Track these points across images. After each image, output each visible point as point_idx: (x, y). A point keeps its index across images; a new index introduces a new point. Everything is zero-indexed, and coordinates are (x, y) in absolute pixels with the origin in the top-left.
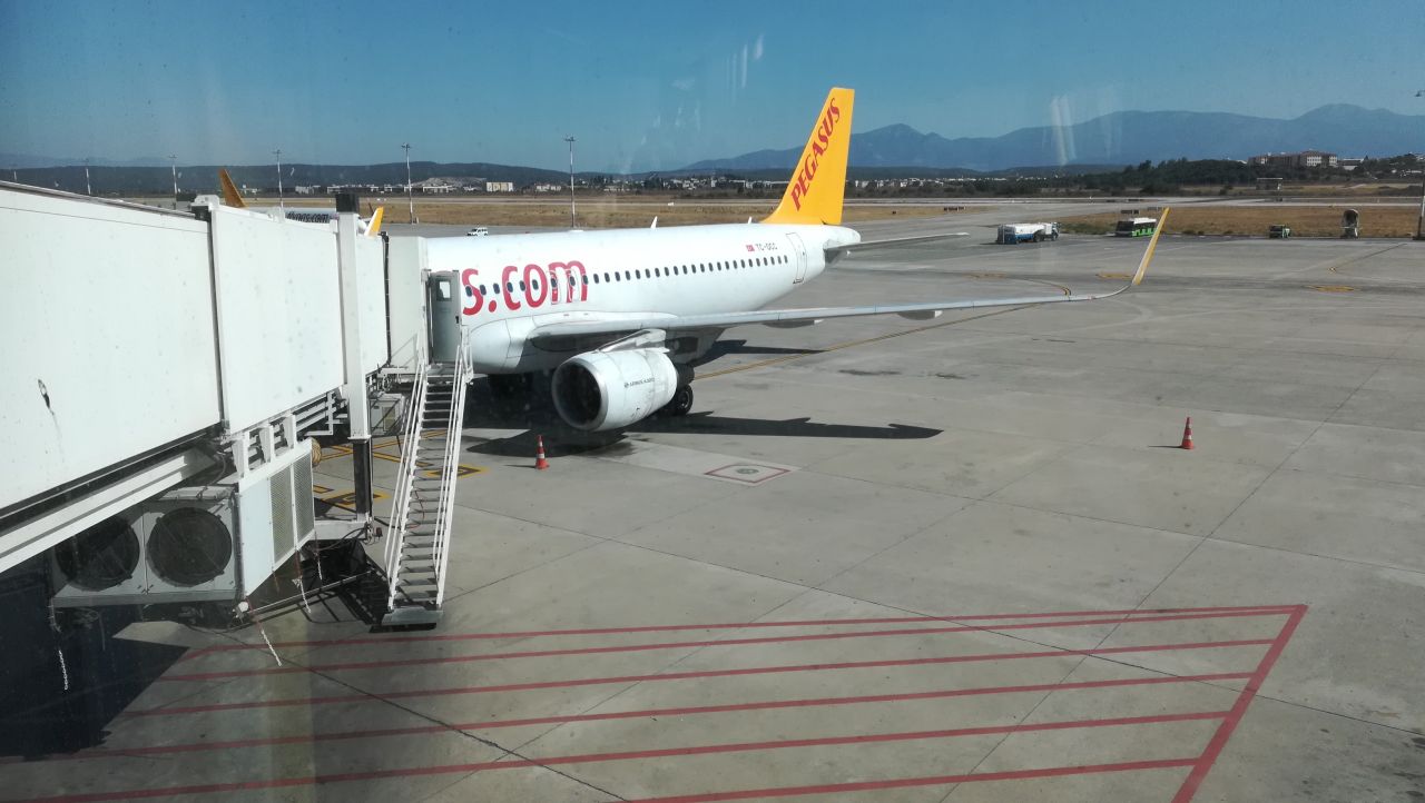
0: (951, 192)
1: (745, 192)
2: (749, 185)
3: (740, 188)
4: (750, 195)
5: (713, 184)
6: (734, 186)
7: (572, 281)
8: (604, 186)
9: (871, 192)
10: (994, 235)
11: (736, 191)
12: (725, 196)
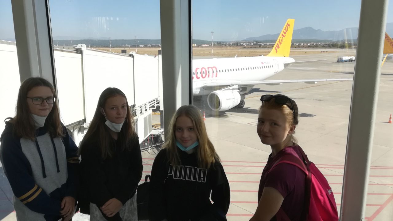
0: (324, 47)
1: (262, 46)
2: (262, 44)
3: (260, 45)
4: (263, 47)
5: (252, 44)
6: (258, 45)
7: (213, 72)
8: (221, 45)
9: (299, 46)
10: (336, 60)
11: (259, 46)
12: (255, 47)
